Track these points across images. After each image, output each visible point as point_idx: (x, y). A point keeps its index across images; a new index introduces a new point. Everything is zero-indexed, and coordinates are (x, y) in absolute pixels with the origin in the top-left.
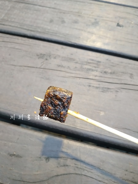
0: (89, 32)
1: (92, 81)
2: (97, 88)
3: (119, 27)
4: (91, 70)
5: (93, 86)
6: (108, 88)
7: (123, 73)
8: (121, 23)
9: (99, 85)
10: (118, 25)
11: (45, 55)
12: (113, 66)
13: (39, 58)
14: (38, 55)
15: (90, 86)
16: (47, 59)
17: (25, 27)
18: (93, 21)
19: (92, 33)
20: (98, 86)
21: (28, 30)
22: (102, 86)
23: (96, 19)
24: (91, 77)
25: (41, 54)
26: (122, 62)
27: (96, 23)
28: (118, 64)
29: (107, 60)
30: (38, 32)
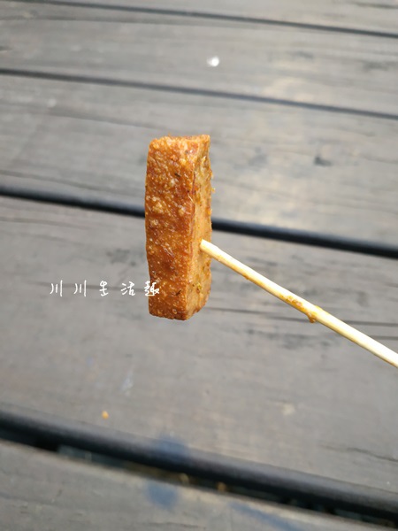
0: (242, 186)
1: (255, 319)
2: (271, 336)
3: (320, 168)
5: (261, 333)
6: (302, 337)
7: (338, 291)
8: (325, 156)
9: (276, 327)
10: (319, 161)
11: (127, 252)
12: (311, 274)
13: (113, 262)
14: (109, 254)
15: (251, 332)
16: (133, 264)
17: (75, 179)
18: (252, 153)
19: (250, 188)
20: (272, 331)
21: (83, 187)
22: (283, 331)
23: (258, 150)
24: (253, 307)
25: (119, 251)
26: (334, 262)
27: (258, 160)
28: (323, 269)
29: (294, 257)
30: (109, 190)
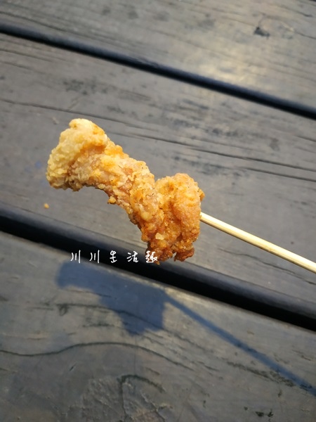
0: (189, 42)
1: (182, 149)
2: (193, 163)
3: (258, 37)
4: (184, 124)
5: (185, 160)
6: (219, 167)
7: (256, 135)
8: (265, 28)
9: (199, 157)
10: (259, 31)
11: (82, 83)
12: (235, 119)
13: (67, 90)
14: (66, 83)
15: (177, 158)
16: (85, 93)
17: (44, 21)
18: (202, 17)
19: (197, 45)
20: (195, 159)
21: (51, 27)
22: (204, 161)
23: (208, 15)
24: (182, 139)
25: (74, 81)
26: (256, 113)
27: (207, 24)
28: (246, 117)
29: (224, 104)
30: (72, 32)
